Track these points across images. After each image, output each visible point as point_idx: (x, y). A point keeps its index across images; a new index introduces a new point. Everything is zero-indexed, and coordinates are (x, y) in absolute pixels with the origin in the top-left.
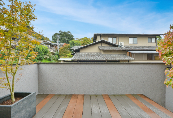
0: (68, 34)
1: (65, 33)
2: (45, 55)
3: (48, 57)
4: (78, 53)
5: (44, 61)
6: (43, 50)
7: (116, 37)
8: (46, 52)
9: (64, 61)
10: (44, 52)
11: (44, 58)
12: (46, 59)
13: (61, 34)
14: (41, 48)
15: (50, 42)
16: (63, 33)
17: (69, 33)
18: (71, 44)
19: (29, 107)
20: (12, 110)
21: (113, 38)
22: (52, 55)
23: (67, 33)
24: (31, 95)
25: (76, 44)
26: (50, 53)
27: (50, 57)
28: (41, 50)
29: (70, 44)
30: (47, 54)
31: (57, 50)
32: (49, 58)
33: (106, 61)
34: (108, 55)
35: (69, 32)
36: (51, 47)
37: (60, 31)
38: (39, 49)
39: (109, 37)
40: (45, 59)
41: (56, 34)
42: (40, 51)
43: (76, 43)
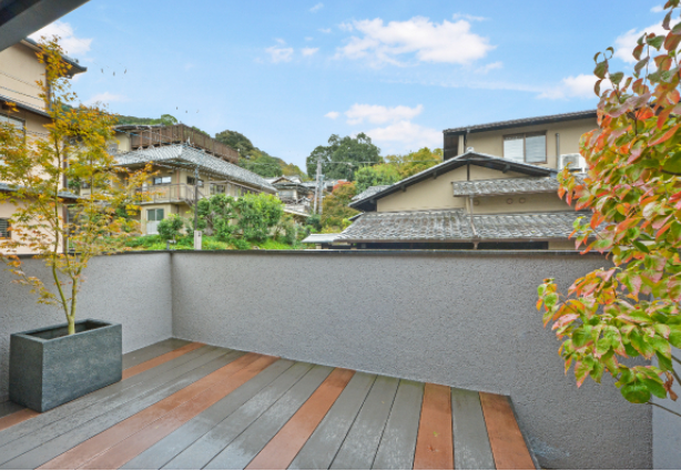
0: (360, 145)
1: (347, 141)
2: (270, 225)
3: (283, 233)
4: (372, 216)
5: (270, 246)
6: (264, 209)
7: (543, 133)
8: (274, 216)
9: (324, 245)
10: (268, 216)
11: (272, 234)
12: (276, 238)
13: (335, 148)
14: (259, 204)
15: (297, 181)
16: (341, 142)
17: (364, 142)
18: (361, 181)
19: (97, 358)
20: (45, 350)
21: (529, 139)
22: (296, 225)
23: (356, 141)
24: (106, 330)
25: (379, 180)
26: (288, 219)
27: (289, 232)
28: (259, 210)
29: (356, 182)
30: (280, 222)
31: (315, 205)
32: (287, 236)
33: (476, 246)
34: (493, 217)
35: (362, 136)
36: (299, 198)
37: (333, 138)
38: (251, 206)
39: (507, 137)
40: (272, 237)
41: (320, 149)
42: (256, 212)
43: (378, 175)
